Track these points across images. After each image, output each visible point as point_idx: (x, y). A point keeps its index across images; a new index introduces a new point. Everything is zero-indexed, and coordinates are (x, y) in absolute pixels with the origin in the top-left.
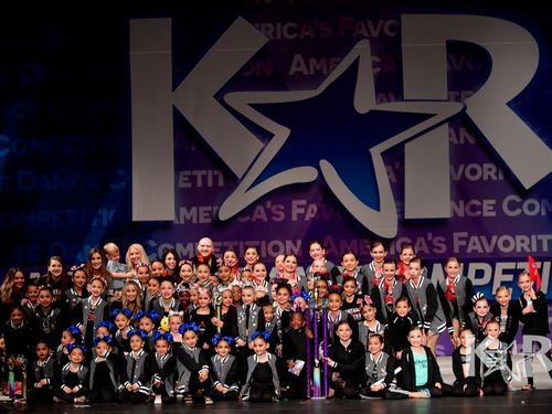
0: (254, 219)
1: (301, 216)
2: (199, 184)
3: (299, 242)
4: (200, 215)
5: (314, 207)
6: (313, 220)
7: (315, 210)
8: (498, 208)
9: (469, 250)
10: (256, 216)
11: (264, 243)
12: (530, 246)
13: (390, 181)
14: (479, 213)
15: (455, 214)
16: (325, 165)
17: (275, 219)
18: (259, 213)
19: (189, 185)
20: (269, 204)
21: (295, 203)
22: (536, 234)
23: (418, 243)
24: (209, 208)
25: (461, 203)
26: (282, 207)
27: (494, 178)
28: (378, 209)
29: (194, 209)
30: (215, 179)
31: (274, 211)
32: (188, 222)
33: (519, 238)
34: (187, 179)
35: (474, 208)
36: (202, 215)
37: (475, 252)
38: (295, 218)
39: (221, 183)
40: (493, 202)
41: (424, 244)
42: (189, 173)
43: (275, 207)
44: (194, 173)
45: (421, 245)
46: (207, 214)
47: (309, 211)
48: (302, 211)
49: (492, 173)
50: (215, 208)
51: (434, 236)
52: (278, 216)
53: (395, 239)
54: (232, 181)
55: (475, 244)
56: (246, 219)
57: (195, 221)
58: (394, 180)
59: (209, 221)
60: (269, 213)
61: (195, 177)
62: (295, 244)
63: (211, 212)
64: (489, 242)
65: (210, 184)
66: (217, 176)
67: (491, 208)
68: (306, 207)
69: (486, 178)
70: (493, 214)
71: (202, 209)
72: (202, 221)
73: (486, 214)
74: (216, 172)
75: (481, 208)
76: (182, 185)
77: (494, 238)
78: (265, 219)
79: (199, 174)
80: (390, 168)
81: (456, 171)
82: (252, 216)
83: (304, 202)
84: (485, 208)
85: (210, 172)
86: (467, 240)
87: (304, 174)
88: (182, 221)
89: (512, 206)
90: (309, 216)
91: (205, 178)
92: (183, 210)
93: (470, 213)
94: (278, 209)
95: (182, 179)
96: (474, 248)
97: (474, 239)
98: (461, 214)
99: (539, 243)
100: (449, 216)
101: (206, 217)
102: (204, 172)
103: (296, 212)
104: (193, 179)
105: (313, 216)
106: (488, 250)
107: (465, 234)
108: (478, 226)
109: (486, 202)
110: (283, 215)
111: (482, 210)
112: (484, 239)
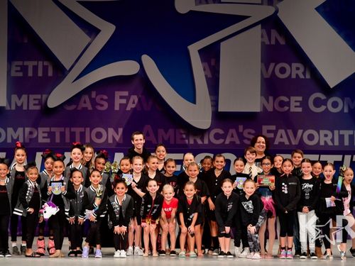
0: (79, 108)
1: (123, 106)
2: (30, 74)
3: (121, 130)
4: (29, 102)
5: (135, 98)
6: (134, 110)
7: (136, 101)
8: (304, 104)
9: (276, 143)
10: (82, 105)
11: (88, 129)
12: (332, 140)
13: (206, 76)
14: (286, 108)
15: (264, 108)
16: (146, 59)
17: (99, 108)
18: (85, 102)
19: (21, 74)
20: (94, 94)
21: (118, 94)
22: (339, 130)
23: (230, 134)
24: (38, 96)
25: (271, 98)
26: (105, 97)
27: (302, 76)
28: (194, 102)
29: (24, 97)
30: (45, 69)
31: (98, 100)
32: (19, 108)
33: (322, 132)
34: (19, 69)
35: (282, 104)
36: (32, 102)
37: (282, 143)
38: (117, 108)
39: (50, 73)
40: (300, 99)
41: (235, 135)
42: (20, 63)
43: (99, 97)
44: (26, 63)
45: (232, 136)
46: (37, 102)
47: (131, 100)
48: (124, 101)
49: (300, 73)
50: (44, 96)
51: (244, 129)
52: (102, 105)
53: (208, 130)
54: (61, 72)
55: (282, 137)
56: (73, 107)
57: (25, 108)
58: (210, 76)
59: (38, 108)
60: (93, 102)
61: (27, 67)
62: (117, 132)
63: (40, 100)
64: (295, 135)
65: (40, 74)
66: (47, 66)
67: (298, 104)
68: (128, 98)
69: (294, 76)
70: (300, 110)
71: (32, 97)
72: (32, 107)
73: (293, 109)
74: (46, 63)
75: (288, 104)
76: (13, 74)
77: (300, 132)
78: (90, 108)
79: (30, 64)
80: (206, 64)
81: (267, 70)
82: (78, 105)
83: (126, 93)
84: (293, 104)
85: (40, 63)
86: (275, 132)
87: (127, 68)
88: (13, 108)
89: (318, 103)
90: (131, 106)
91: (35, 68)
92: (14, 98)
93: (278, 108)
94: (102, 99)
95: (14, 68)
96: (281, 140)
97: (281, 132)
98: (270, 109)
99: (342, 137)
100: (259, 110)
101: (35, 105)
102: (35, 63)
103: (118, 102)
104: (24, 69)
105: (134, 106)
106: (293, 143)
107: (273, 128)
108: (285, 120)
109: (293, 99)
110: (106, 106)
111: (289, 106)
112: (290, 132)
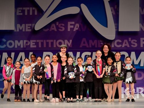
1: (72, 29)
2: (26, 14)
3: (71, 41)
4: (26, 28)
6: (77, 31)
7: (78, 26)
10: (52, 29)
11: (55, 41)
13: (112, 14)
15: (141, 29)
16: (83, 6)
17: (60, 30)
18: (53, 27)
19: (21, 14)
20: (57, 23)
21: (69, 23)
23: (124, 42)
24: (30, 25)
26: (63, 25)
28: (107, 27)
29: (23, 25)
30: (33, 11)
31: (59, 26)
32: (21, 31)
34: (20, 11)
36: (27, 28)
38: (69, 30)
39: (36, 13)
41: (127, 43)
42: (21, 9)
43: (60, 25)
44: (24, 8)
45: (126, 43)
46: (29, 27)
47: (76, 26)
48: (72, 27)
50: (33, 25)
51: (131, 40)
53: (114, 40)
54: (41, 13)
56: (48, 30)
57: (24, 30)
58: (114, 14)
59: (30, 30)
60: (57, 27)
61: (24, 10)
62: (69, 42)
63: (31, 27)
65: (31, 14)
68: (74, 25)
71: (27, 25)
72: (27, 30)
74: (34, 8)
76: (18, 14)
78: (56, 30)
79: (26, 9)
80: (112, 8)
82: (50, 29)
83: (73, 23)
85: (31, 8)
87: (73, 10)
88: (18, 30)
90: (76, 29)
91: (29, 11)
92: (18, 25)
94: (62, 26)
95: (18, 11)
102: (28, 8)
103: (70, 27)
104: (23, 11)
105: (77, 29)
110: (63, 29)
